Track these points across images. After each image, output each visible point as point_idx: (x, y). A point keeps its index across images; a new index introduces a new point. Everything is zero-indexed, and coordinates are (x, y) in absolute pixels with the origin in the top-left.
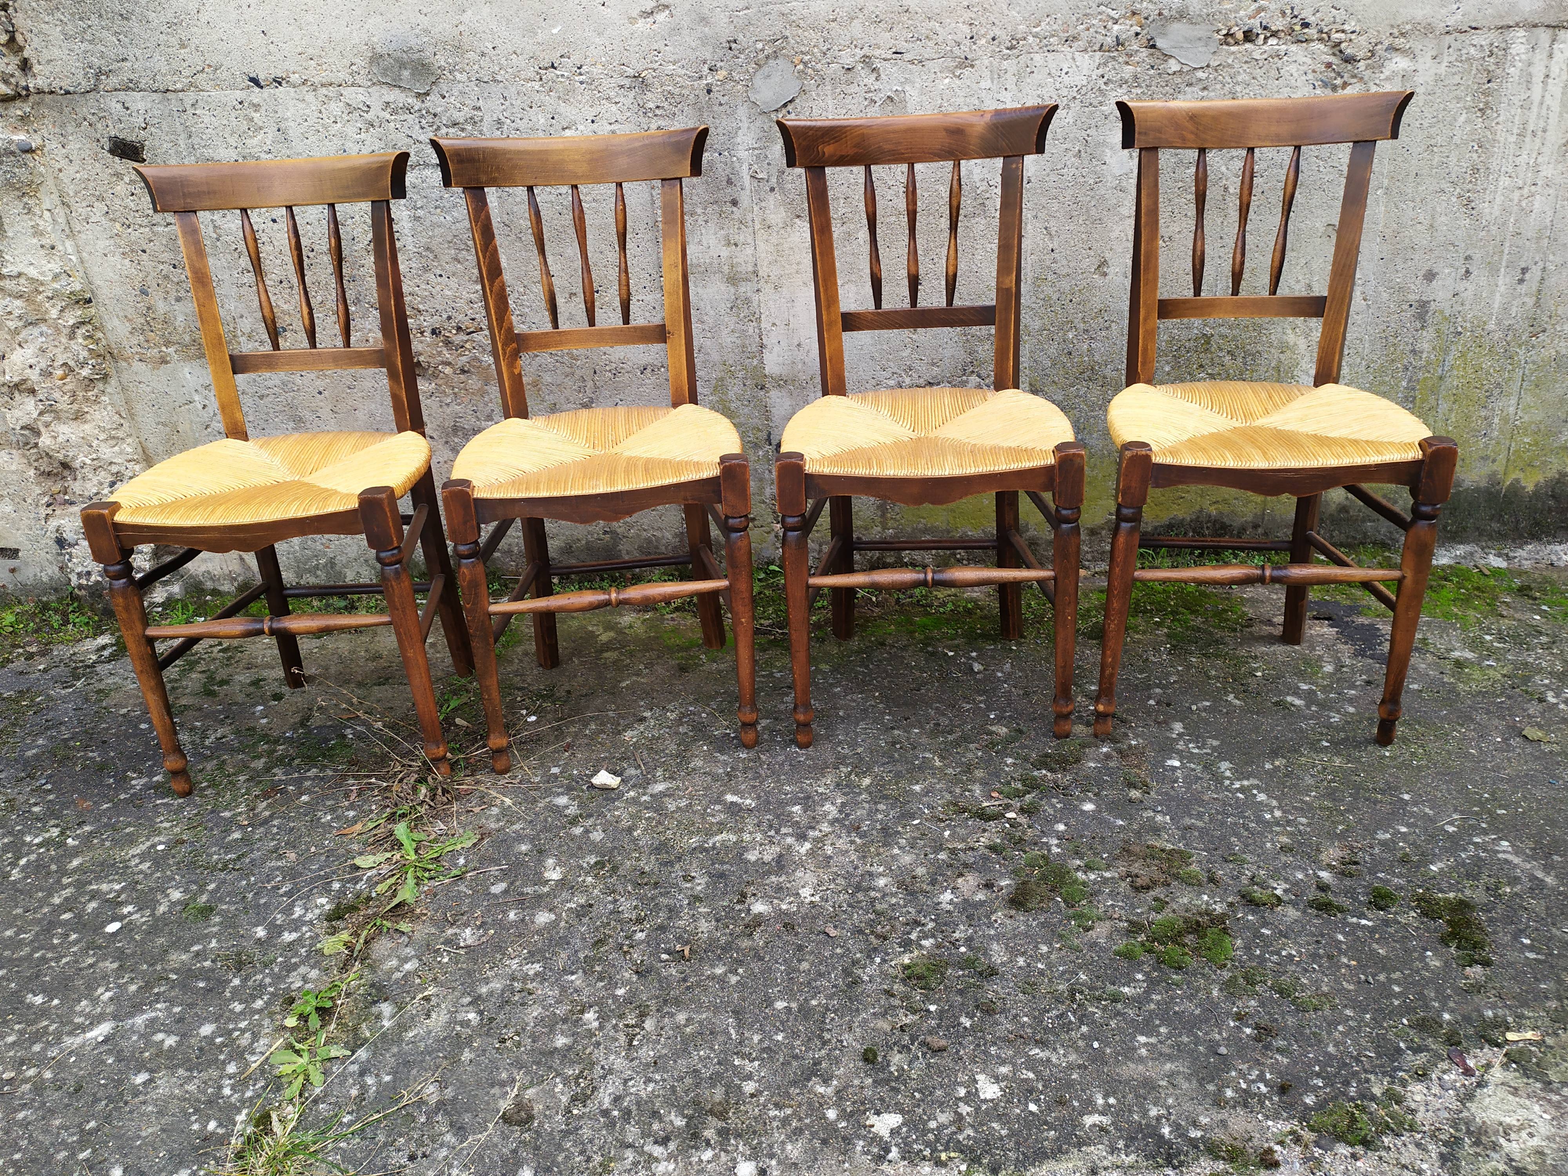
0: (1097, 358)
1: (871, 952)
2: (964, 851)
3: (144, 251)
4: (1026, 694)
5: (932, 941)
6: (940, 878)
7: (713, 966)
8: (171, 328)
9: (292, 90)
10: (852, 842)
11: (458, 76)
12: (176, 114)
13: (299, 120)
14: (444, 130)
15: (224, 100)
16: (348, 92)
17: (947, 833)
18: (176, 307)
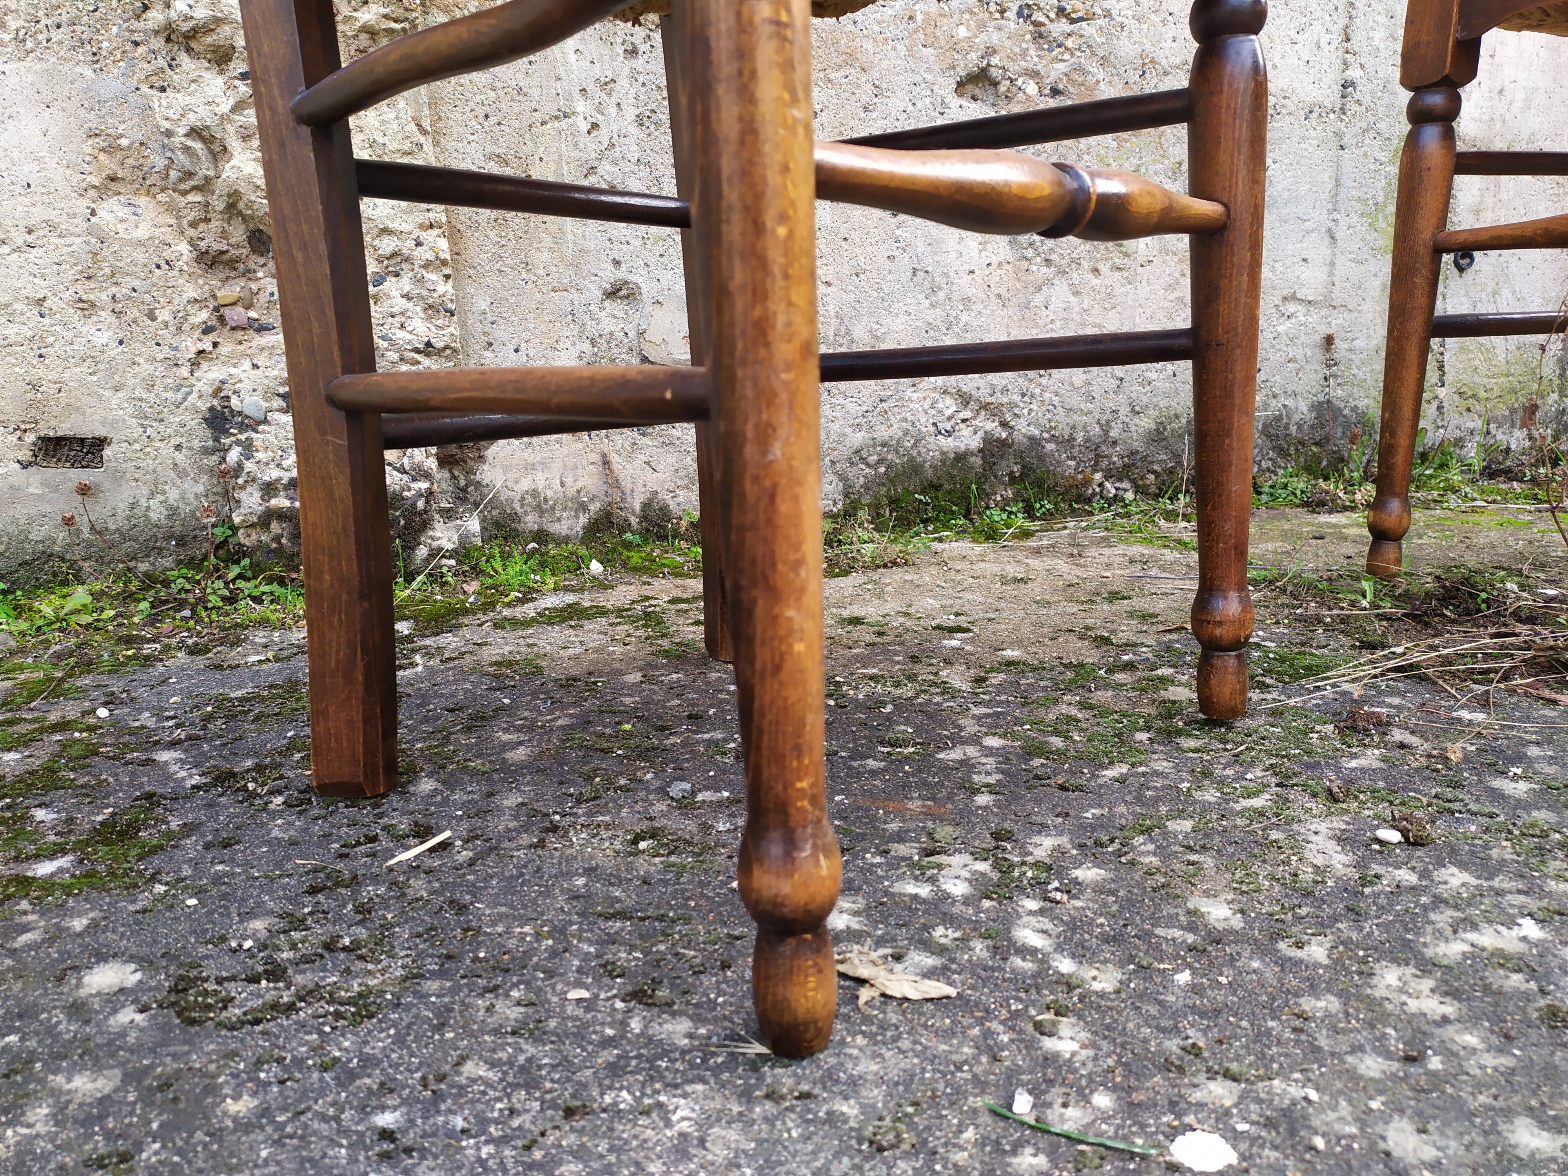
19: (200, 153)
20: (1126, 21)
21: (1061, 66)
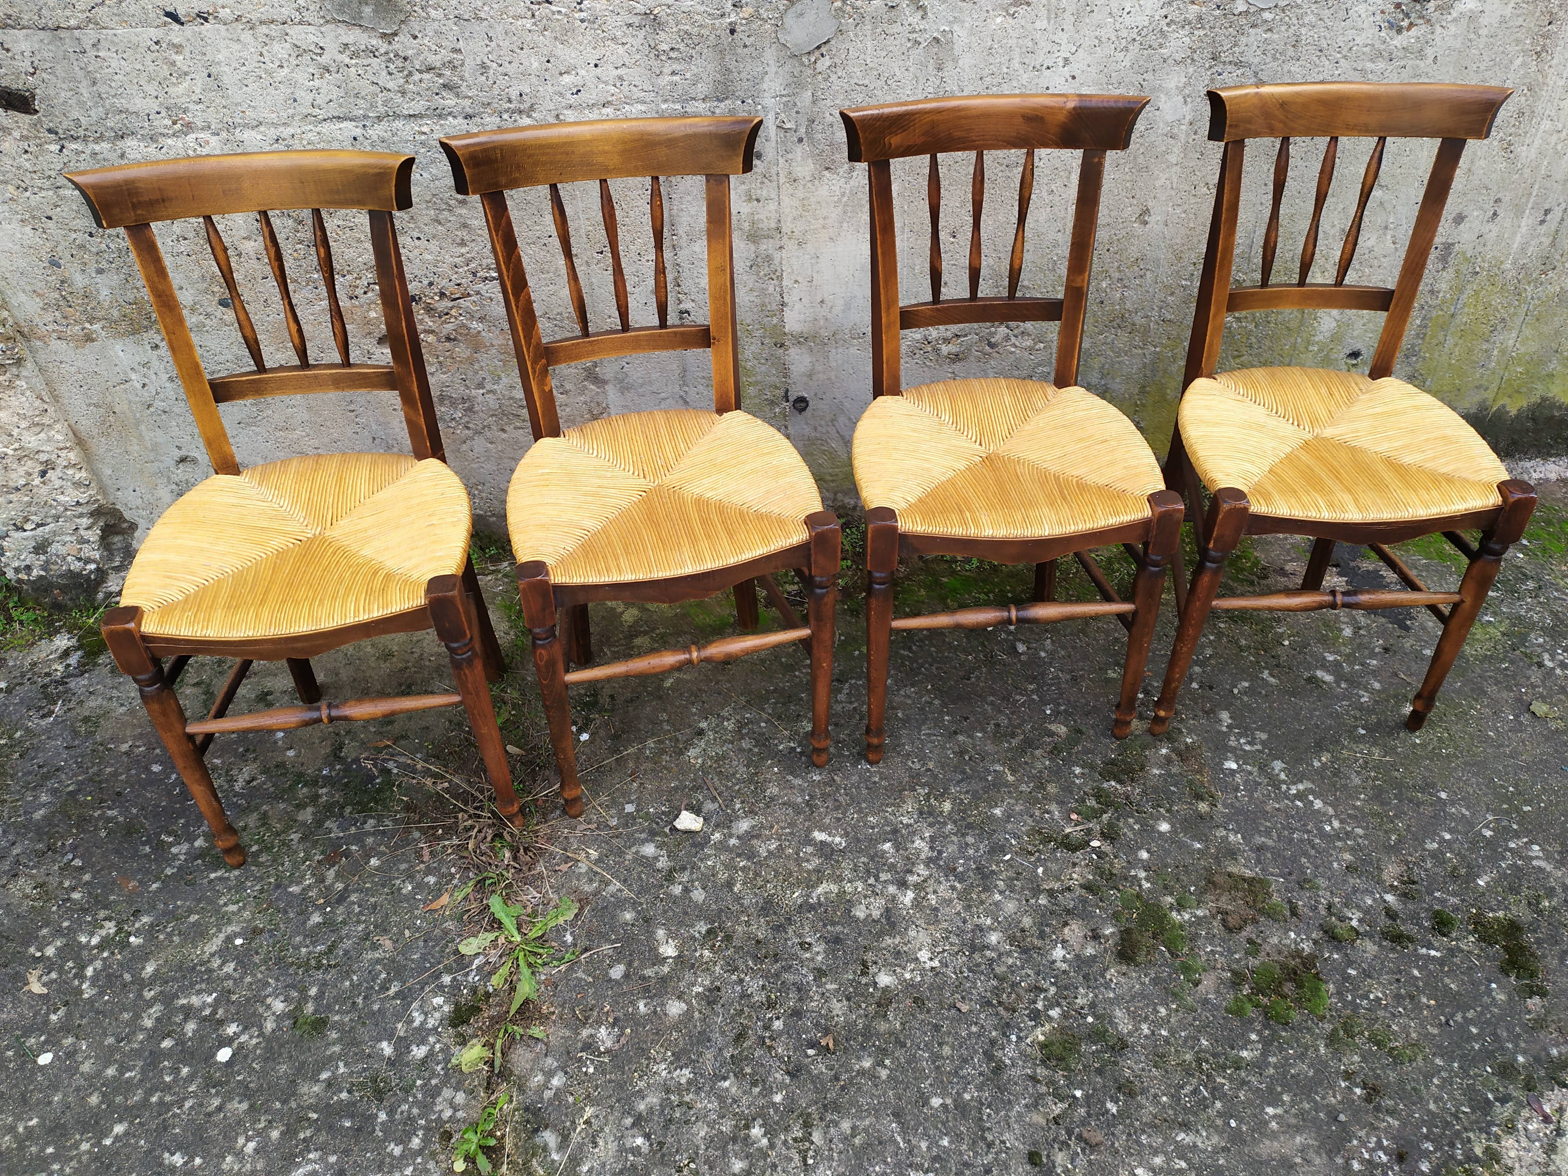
0: (1128, 306)
1: (1006, 1028)
2: (1062, 892)
3: (49, 218)
4: (1074, 679)
5: (1058, 1010)
6: (1047, 929)
7: (859, 1058)
8: (94, 303)
9: (222, 28)
10: (953, 888)
11: (433, 12)
12: (72, 55)
13: (235, 65)
14: (417, 76)
15: (135, 40)
16: (295, 32)
17: (1040, 870)
18: (98, 280)
21: (450, 326)
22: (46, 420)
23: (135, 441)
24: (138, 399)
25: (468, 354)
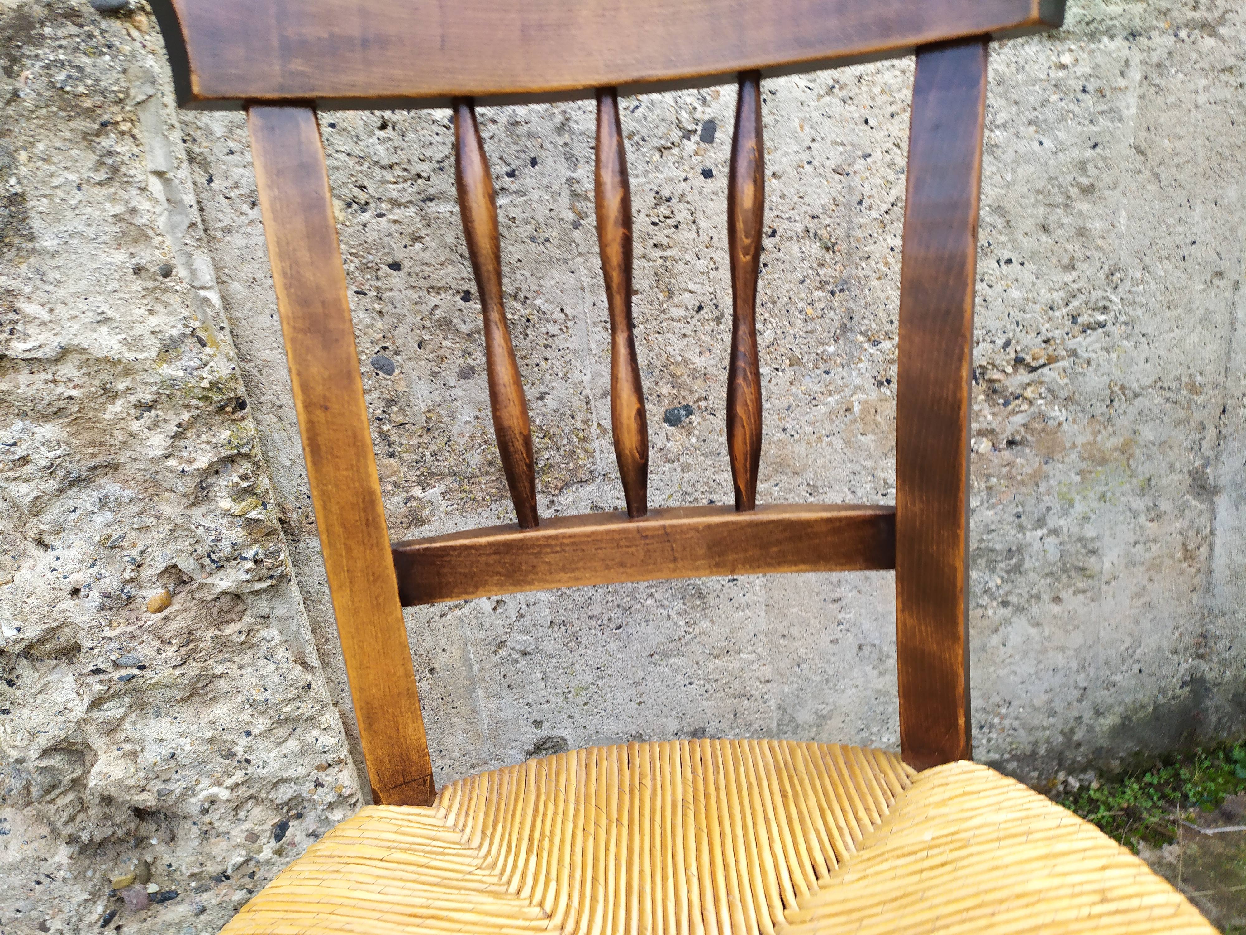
18: (458, 392)
19: (60, 766)
20: (1093, 355)
21: (1019, 419)
22: (306, 709)
23: (460, 723)
24: (481, 635)
25: (1036, 465)
